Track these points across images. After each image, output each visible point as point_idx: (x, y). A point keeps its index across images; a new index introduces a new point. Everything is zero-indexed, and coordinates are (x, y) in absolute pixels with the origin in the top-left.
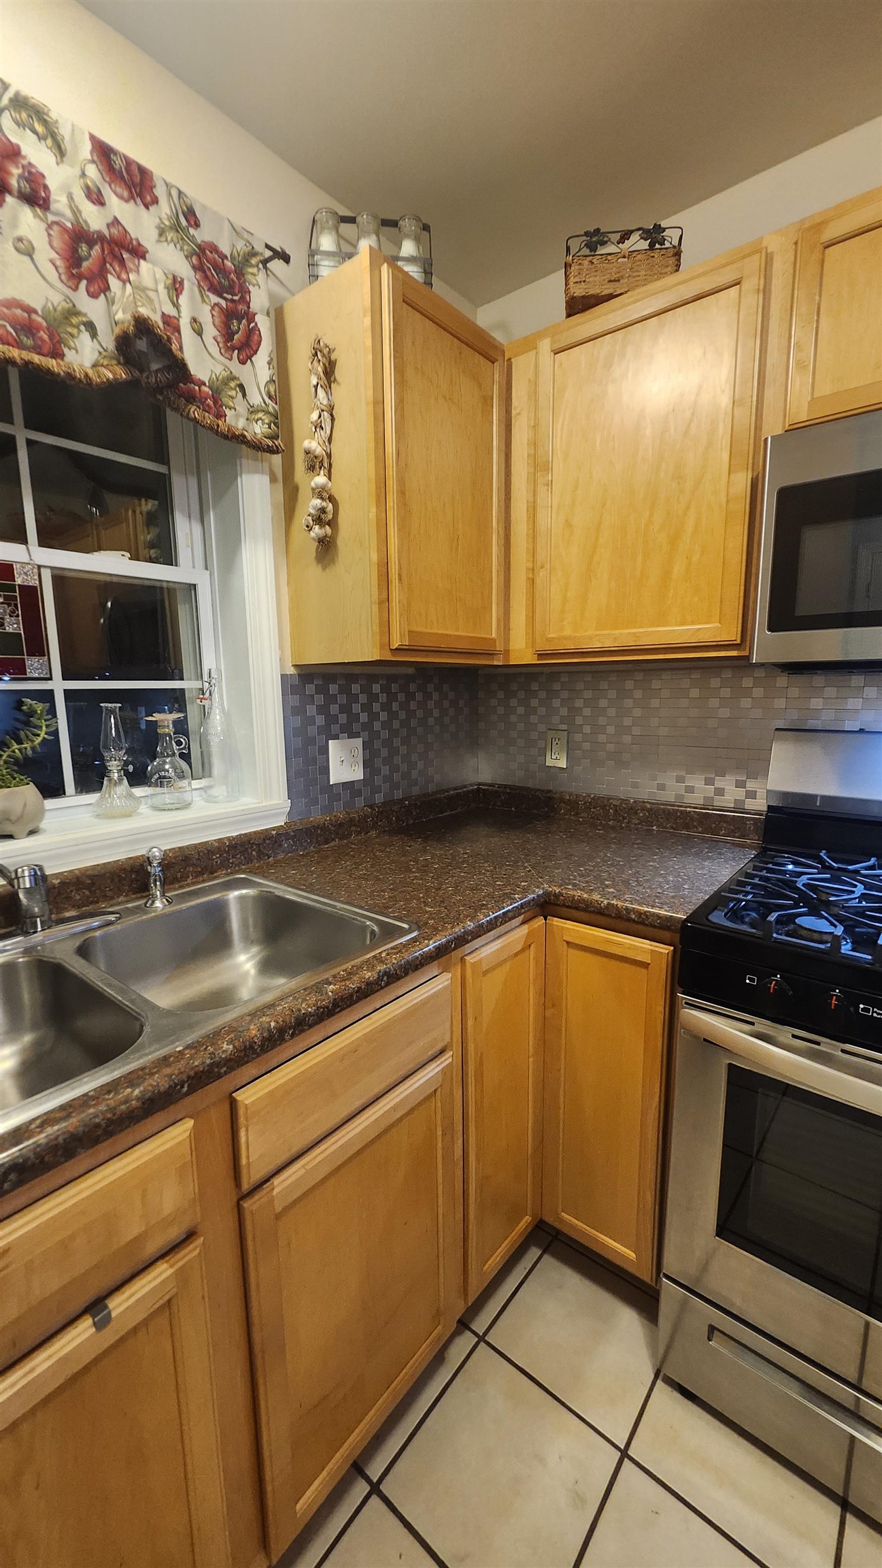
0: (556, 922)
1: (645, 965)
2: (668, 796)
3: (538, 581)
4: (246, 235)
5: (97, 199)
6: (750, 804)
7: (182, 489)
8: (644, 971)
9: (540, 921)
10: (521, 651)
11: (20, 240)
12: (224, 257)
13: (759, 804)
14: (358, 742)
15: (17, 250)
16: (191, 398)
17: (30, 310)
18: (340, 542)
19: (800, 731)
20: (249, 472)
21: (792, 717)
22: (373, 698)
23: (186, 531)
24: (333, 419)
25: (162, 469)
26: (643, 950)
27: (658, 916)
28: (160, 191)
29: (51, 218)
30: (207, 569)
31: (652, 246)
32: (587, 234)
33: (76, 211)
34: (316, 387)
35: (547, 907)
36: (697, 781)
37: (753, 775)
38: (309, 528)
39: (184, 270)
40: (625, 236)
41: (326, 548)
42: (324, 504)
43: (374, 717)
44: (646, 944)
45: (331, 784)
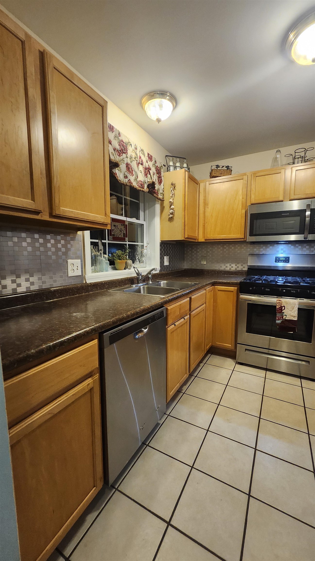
0: (216, 287)
1: (233, 291)
2: (228, 269)
3: (206, 225)
4: (161, 163)
5: (147, 162)
6: (244, 269)
7: (141, 205)
8: (232, 293)
9: (213, 286)
10: (201, 239)
11: (140, 171)
12: (158, 167)
13: (246, 269)
14: (168, 257)
15: (140, 172)
16: (155, 193)
17: (142, 182)
18: (174, 218)
19: (252, 255)
20: (157, 204)
21: (251, 252)
22: (170, 248)
23: (141, 214)
24: (174, 196)
25: (138, 202)
27: (235, 282)
28: (153, 159)
29: (143, 166)
30: (144, 221)
31: (227, 169)
32: (216, 165)
33: (146, 165)
34: (172, 190)
35: (214, 284)
36: (233, 265)
37: (244, 264)
38: (169, 215)
39: (155, 172)
40: (223, 167)
41: (171, 219)
42: (173, 211)
43: (170, 252)
44: (233, 288)
45: (165, 265)
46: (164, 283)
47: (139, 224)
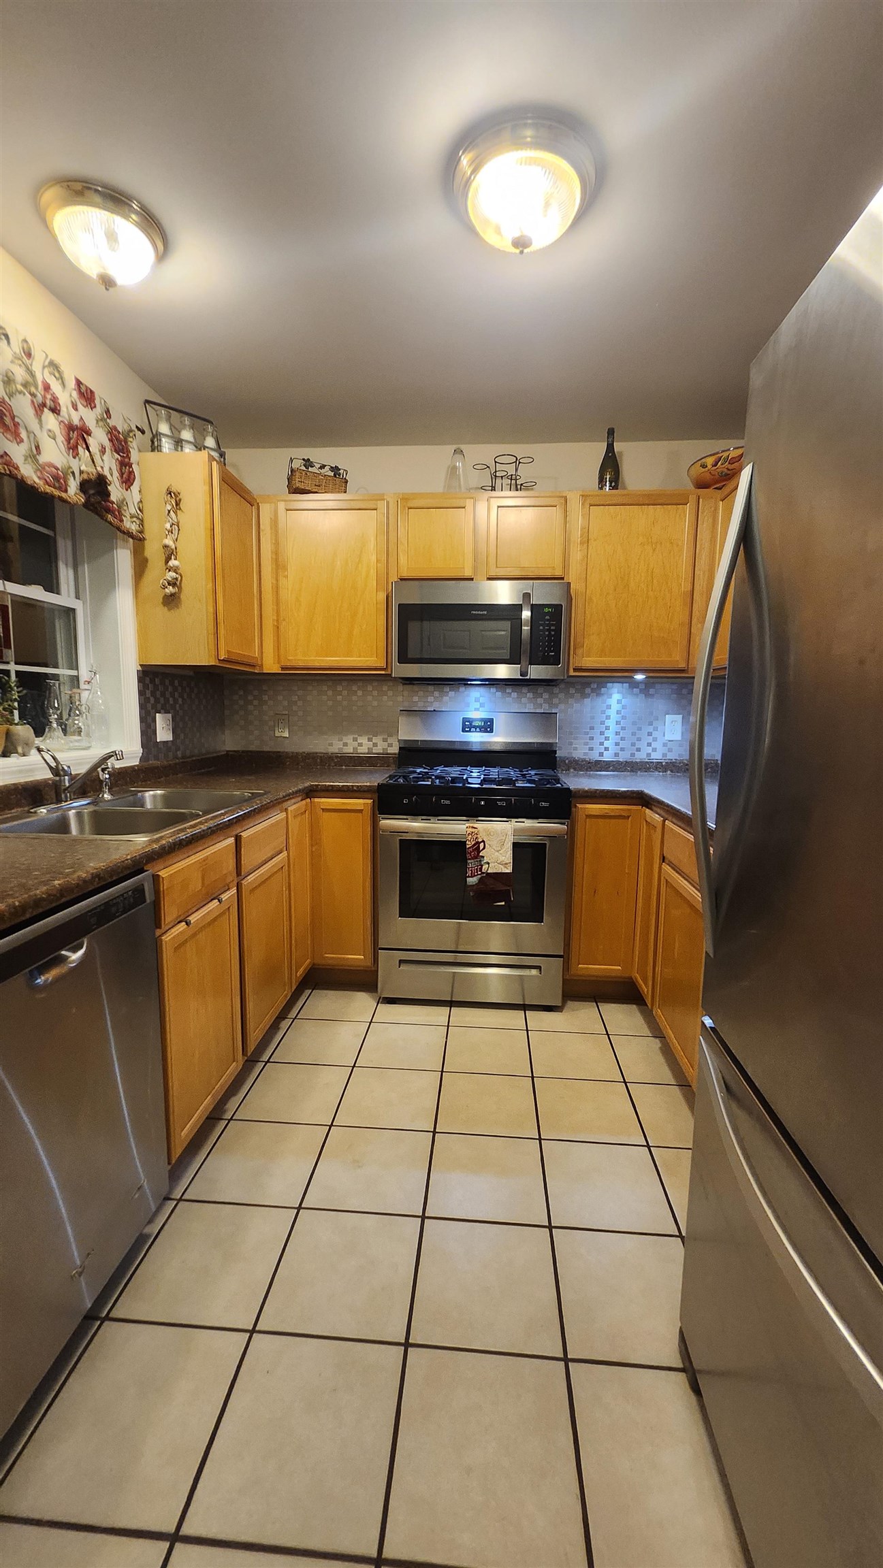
0: (316, 800)
1: (361, 811)
2: (349, 750)
3: (281, 627)
4: (128, 421)
5: (75, 408)
6: (390, 750)
7: (64, 547)
8: (360, 815)
9: (308, 800)
10: (270, 665)
11: (50, 431)
12: (119, 432)
13: (395, 749)
14: (170, 716)
15: (49, 436)
16: (108, 510)
17: (57, 469)
18: (182, 596)
19: (409, 712)
20: (121, 548)
21: (406, 706)
22: (175, 689)
23: (65, 575)
24: (179, 530)
25: (50, 533)
26: (360, 804)
27: (366, 786)
28: (97, 402)
29: (60, 419)
30: (77, 597)
31: (335, 475)
32: (304, 460)
33: (69, 415)
34: (169, 511)
35: (310, 793)
36: (363, 740)
37: (390, 735)
38: (164, 587)
39: (107, 444)
40: (323, 467)
41: (171, 601)
42: (177, 576)
43: (176, 701)
44: (361, 801)
45: (158, 741)
46: (154, 796)
47: (57, 607)
